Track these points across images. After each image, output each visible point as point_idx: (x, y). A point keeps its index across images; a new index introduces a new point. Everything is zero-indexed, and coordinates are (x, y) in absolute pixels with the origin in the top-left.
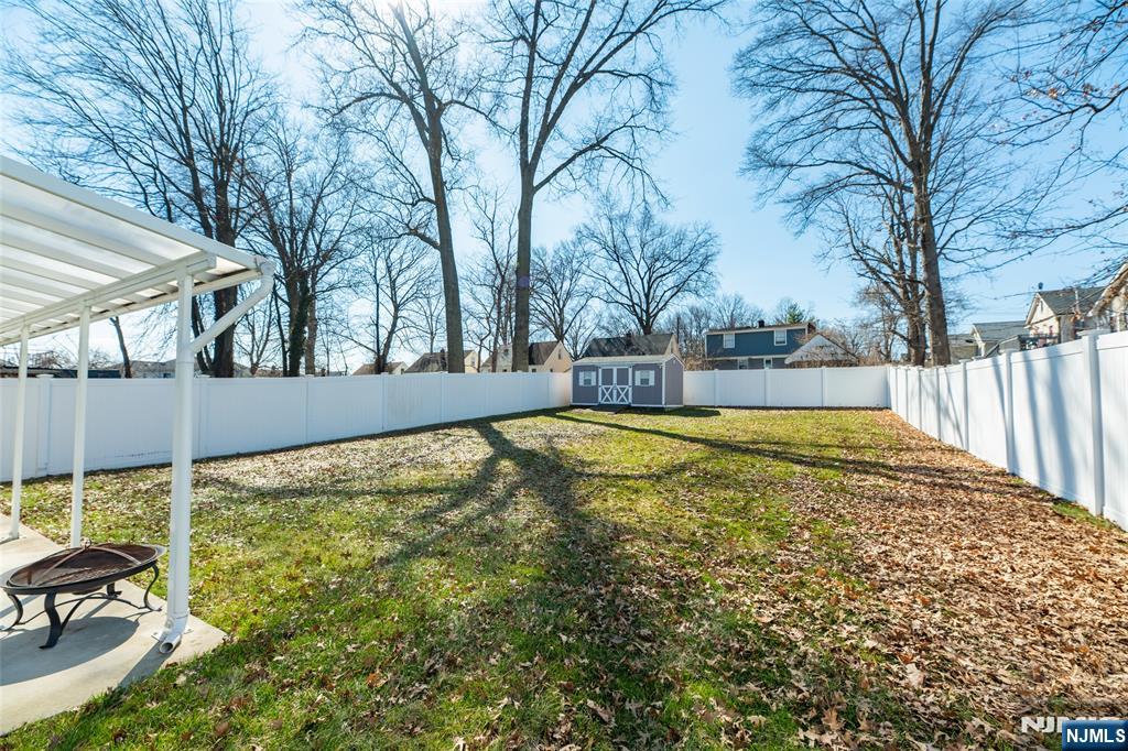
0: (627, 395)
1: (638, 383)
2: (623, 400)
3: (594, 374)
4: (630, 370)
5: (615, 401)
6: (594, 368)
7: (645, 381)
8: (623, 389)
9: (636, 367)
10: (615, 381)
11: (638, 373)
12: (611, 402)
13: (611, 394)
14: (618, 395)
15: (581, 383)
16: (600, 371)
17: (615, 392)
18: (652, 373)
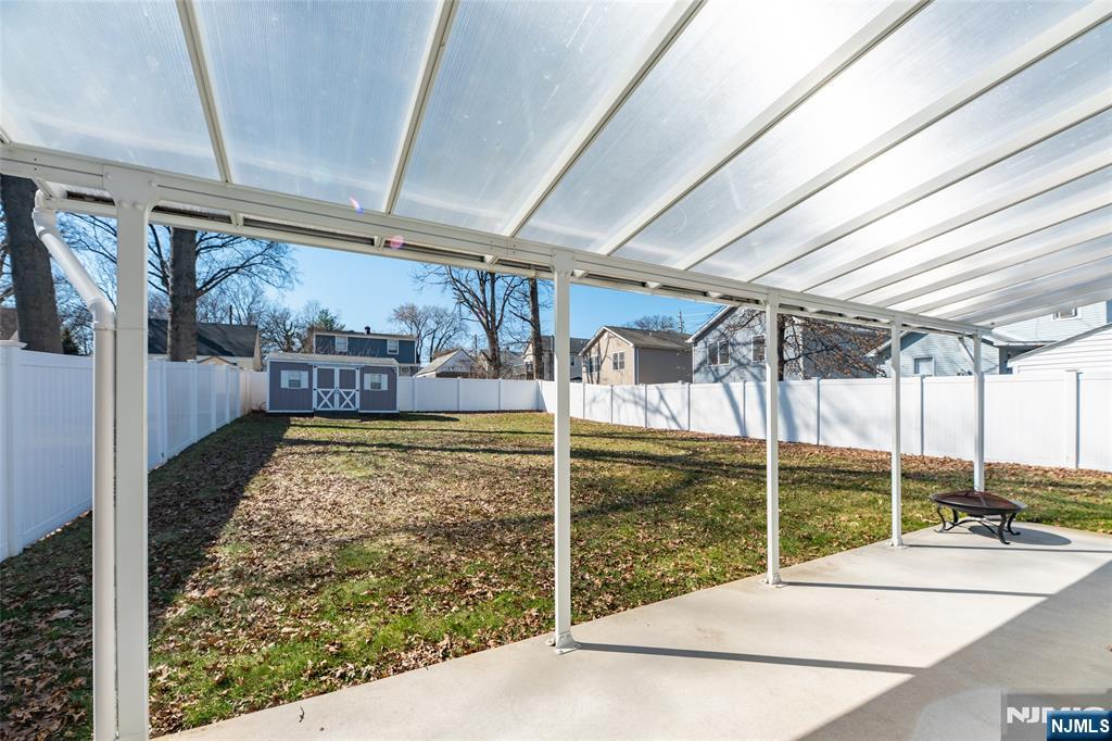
0: (353, 400)
1: (367, 387)
2: (348, 406)
3: (305, 375)
4: (358, 373)
5: (337, 407)
6: (307, 367)
7: (377, 385)
8: (348, 394)
9: (365, 370)
10: (337, 383)
11: (367, 377)
12: (332, 409)
13: (331, 400)
14: (342, 400)
15: (285, 384)
16: (315, 371)
17: (337, 397)
18: (385, 378)
